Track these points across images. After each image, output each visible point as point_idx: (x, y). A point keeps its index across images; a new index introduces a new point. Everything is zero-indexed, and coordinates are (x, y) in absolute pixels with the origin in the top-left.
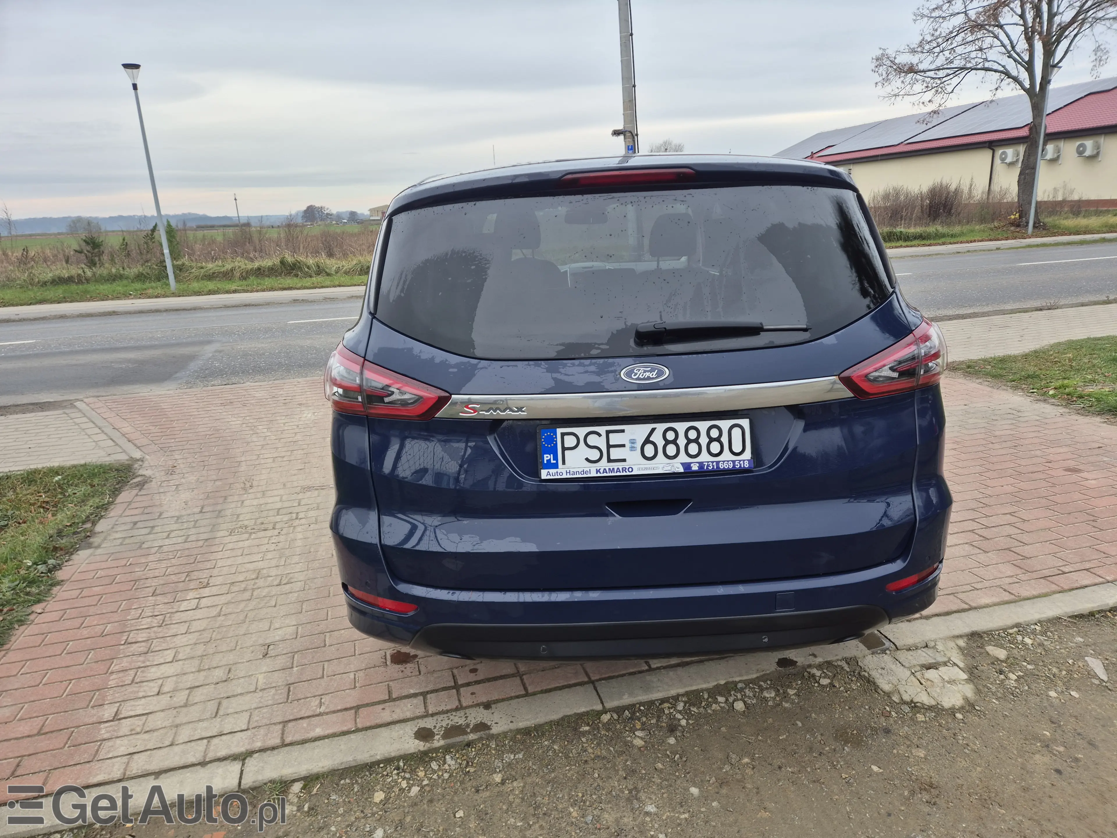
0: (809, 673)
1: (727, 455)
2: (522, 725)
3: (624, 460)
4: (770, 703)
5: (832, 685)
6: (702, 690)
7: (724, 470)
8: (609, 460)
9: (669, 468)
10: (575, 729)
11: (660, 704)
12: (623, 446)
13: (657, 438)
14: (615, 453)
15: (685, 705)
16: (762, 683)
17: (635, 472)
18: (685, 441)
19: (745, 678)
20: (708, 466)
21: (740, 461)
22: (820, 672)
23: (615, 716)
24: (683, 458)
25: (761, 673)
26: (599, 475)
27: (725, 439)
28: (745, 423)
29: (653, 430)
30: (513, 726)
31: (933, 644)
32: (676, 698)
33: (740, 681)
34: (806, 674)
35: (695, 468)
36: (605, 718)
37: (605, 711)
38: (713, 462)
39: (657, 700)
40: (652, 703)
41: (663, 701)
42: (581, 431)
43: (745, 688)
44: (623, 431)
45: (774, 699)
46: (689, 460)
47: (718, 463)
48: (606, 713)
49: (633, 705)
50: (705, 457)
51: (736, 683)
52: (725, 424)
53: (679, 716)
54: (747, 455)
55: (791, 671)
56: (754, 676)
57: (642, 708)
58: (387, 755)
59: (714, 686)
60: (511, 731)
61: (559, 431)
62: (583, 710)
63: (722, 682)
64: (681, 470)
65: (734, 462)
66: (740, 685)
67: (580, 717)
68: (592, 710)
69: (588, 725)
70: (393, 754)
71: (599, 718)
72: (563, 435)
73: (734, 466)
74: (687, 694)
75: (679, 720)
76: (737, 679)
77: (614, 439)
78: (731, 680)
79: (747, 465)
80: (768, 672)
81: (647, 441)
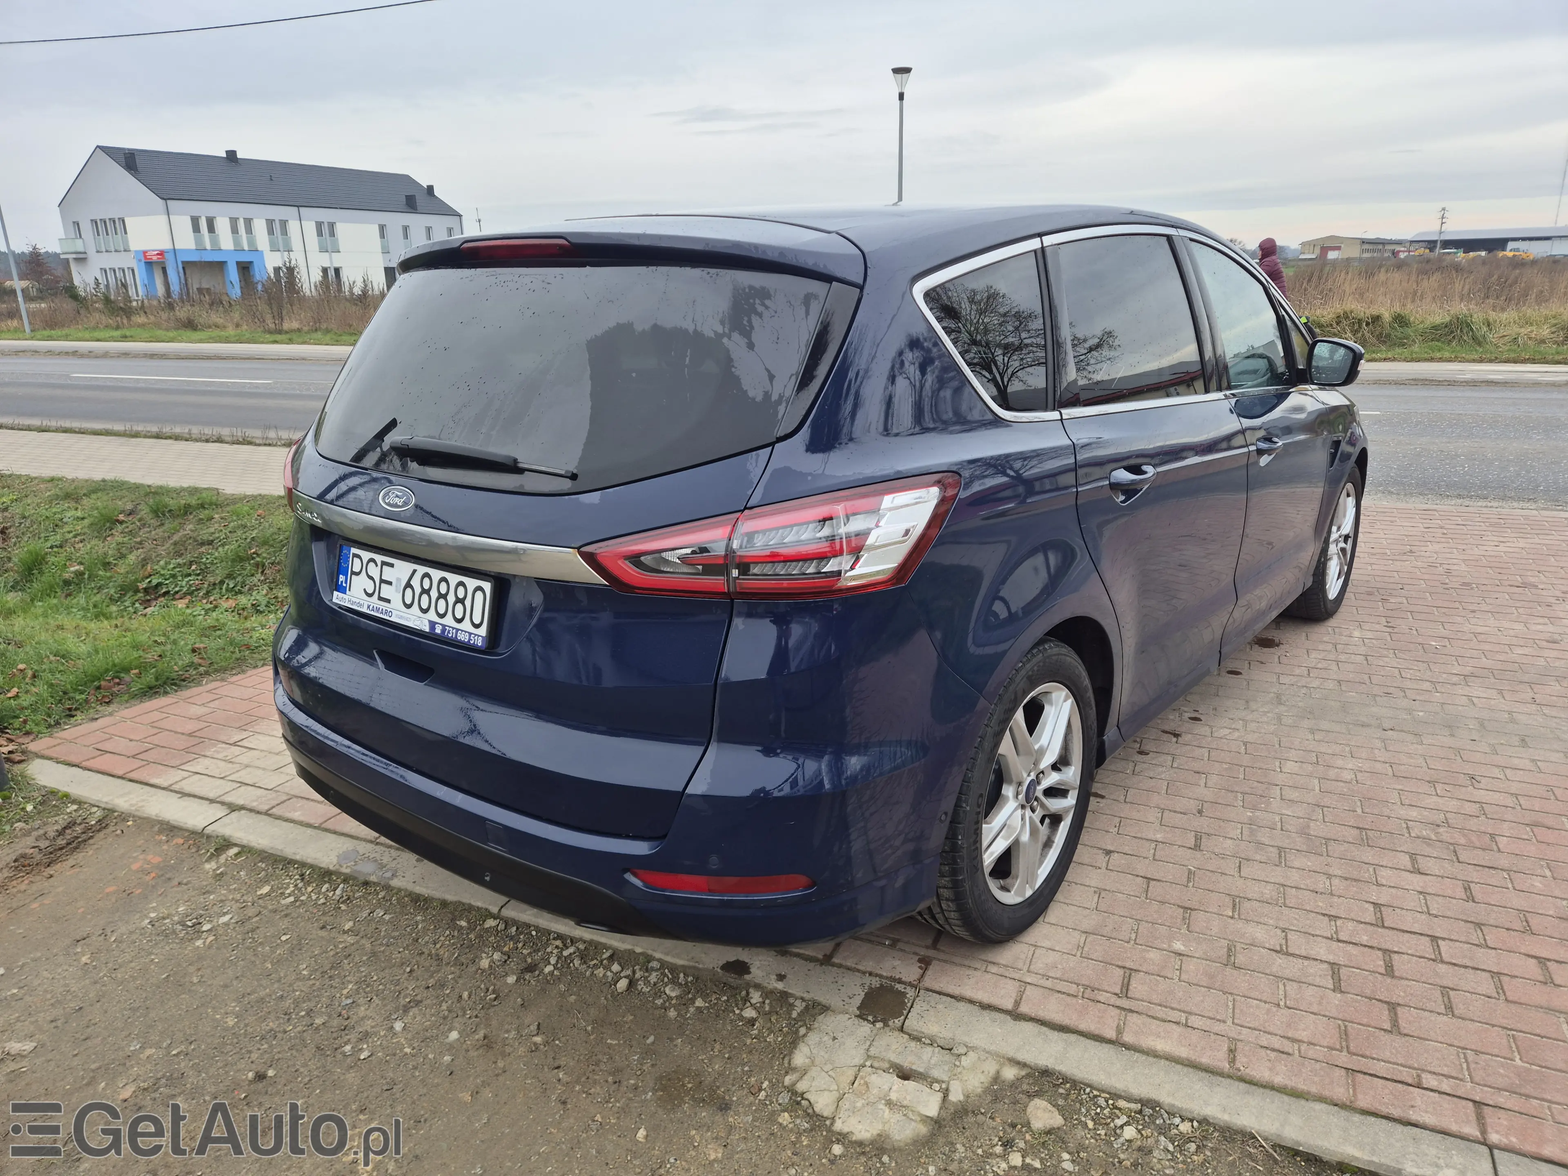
0: (748, 993)
1: (466, 625)
2: (418, 889)
3: (388, 601)
4: (659, 1002)
5: (752, 1022)
6: (606, 947)
7: (460, 641)
8: (381, 599)
9: (418, 623)
10: (453, 920)
11: (554, 939)
12: (390, 583)
13: (415, 583)
14: (386, 591)
15: (574, 953)
16: (682, 975)
17: (393, 619)
18: (437, 595)
19: (668, 959)
20: (449, 632)
21: (476, 635)
22: (761, 1000)
23: (501, 927)
24: (432, 615)
25: (691, 964)
26: (368, 612)
27: (468, 602)
28: (487, 586)
29: (415, 571)
30: (410, 887)
31: (962, 1050)
32: (573, 941)
33: (659, 960)
34: (744, 993)
35: (438, 630)
36: (490, 923)
37: (495, 917)
38: (453, 628)
39: (555, 932)
40: (549, 932)
41: (560, 937)
42: (366, 555)
43: (657, 970)
44: (392, 565)
45: (670, 998)
46: (437, 619)
47: (458, 630)
48: (495, 918)
49: (528, 926)
50: (449, 621)
51: (649, 959)
52: (472, 583)
53: (553, 960)
54: (483, 631)
55: (730, 979)
56: (680, 962)
57: (534, 933)
58: (304, 859)
59: (625, 950)
60: (406, 890)
61: (354, 550)
62: (479, 904)
63: (638, 950)
64: (427, 629)
65: (470, 634)
66: (655, 964)
67: (470, 908)
68: (486, 909)
69: (468, 922)
70: (309, 861)
71: (484, 921)
72: (355, 555)
73: (470, 639)
74: (591, 943)
75: (549, 963)
76: (658, 955)
77: (388, 573)
78: (650, 952)
79: (480, 643)
80: (701, 966)
81: (408, 585)
